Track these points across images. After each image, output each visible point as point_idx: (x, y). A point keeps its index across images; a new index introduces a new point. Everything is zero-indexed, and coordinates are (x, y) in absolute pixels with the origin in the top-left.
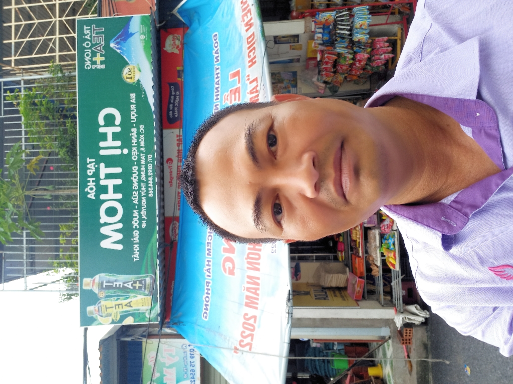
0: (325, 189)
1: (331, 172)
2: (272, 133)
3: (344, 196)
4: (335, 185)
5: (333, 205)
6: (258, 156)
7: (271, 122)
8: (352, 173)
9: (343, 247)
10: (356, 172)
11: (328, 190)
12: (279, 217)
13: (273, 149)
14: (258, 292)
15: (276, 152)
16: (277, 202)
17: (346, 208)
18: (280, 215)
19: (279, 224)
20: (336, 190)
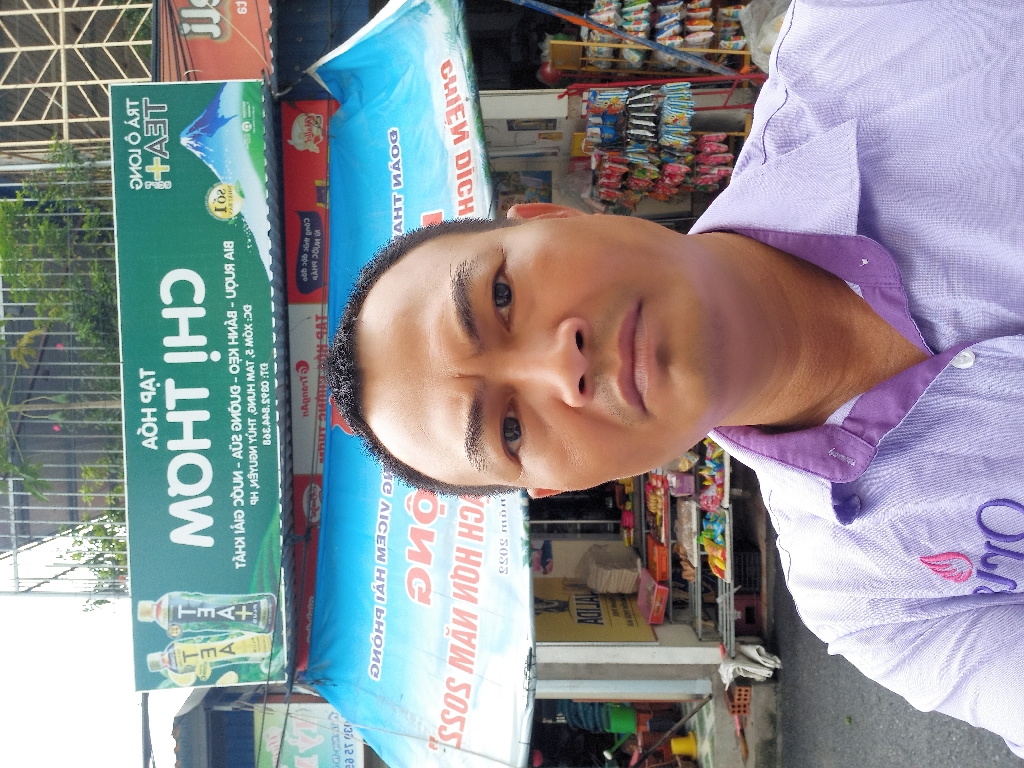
0: (604, 390)
1: (614, 356)
2: (501, 280)
3: (641, 402)
4: (621, 382)
5: (618, 419)
6: (478, 324)
7: (501, 259)
8: (653, 360)
9: (631, 520)
10: (663, 359)
11: (609, 391)
12: (514, 445)
13: (504, 311)
14: (474, 641)
15: (510, 315)
16: (511, 414)
17: (644, 427)
18: (517, 442)
19: (513, 456)
20: (625, 394)
